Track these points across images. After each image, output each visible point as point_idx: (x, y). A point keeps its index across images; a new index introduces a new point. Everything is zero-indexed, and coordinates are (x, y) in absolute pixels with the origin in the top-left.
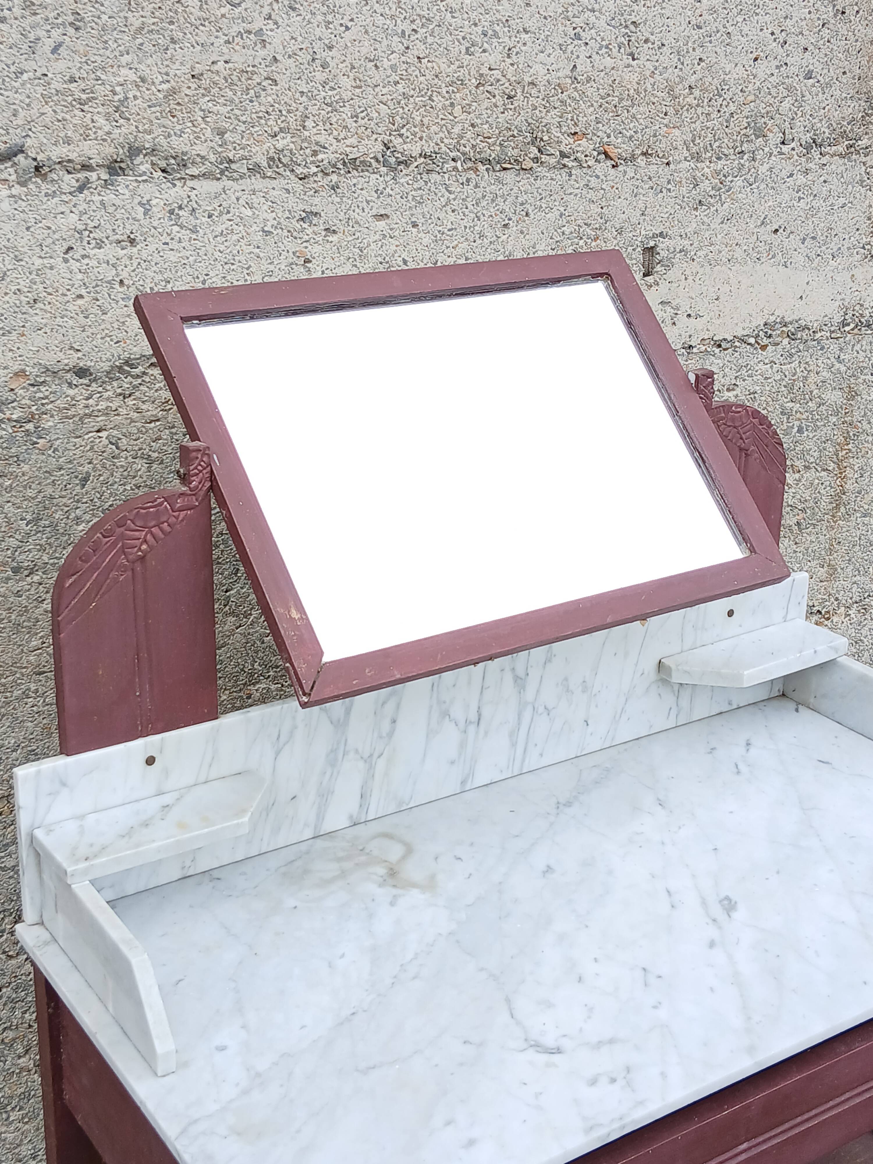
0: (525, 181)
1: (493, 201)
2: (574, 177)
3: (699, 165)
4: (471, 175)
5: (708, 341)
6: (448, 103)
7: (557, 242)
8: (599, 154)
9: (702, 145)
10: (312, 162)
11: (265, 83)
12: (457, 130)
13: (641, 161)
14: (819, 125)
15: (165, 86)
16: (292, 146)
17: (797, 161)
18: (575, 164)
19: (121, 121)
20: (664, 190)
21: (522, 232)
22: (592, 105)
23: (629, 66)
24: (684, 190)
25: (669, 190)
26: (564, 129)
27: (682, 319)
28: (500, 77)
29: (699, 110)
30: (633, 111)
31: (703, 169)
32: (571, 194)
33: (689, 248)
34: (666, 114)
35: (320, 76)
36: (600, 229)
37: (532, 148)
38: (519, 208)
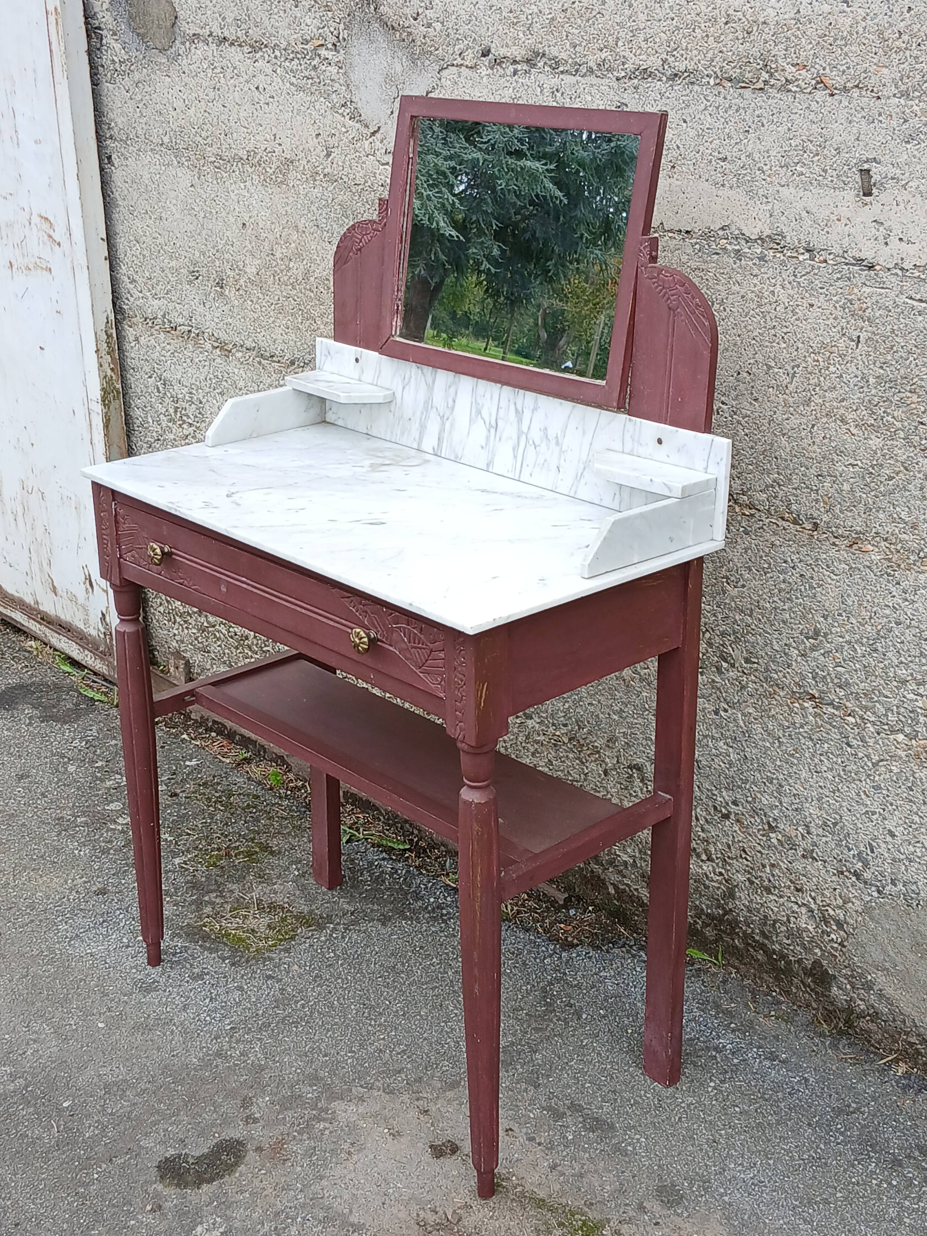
0: (760, 99)
1: (737, 111)
2: (797, 100)
4: (721, 89)
5: (921, 269)
6: (704, 34)
7: (785, 151)
8: (818, 83)
9: (910, 84)
10: (622, 70)
11: (598, 16)
12: (710, 55)
13: (855, 93)
15: (550, 16)
16: (610, 57)
18: (798, 89)
19: (530, 36)
20: (876, 121)
21: (759, 139)
22: (811, 43)
23: (844, 12)
24: (894, 123)
25: (881, 121)
26: (788, 60)
27: (894, 241)
28: (741, 17)
29: (908, 53)
30: (846, 49)
31: (912, 106)
32: (796, 113)
33: (901, 177)
34: (876, 54)
35: (627, 12)
36: (820, 146)
37: (764, 73)
38: (756, 119)
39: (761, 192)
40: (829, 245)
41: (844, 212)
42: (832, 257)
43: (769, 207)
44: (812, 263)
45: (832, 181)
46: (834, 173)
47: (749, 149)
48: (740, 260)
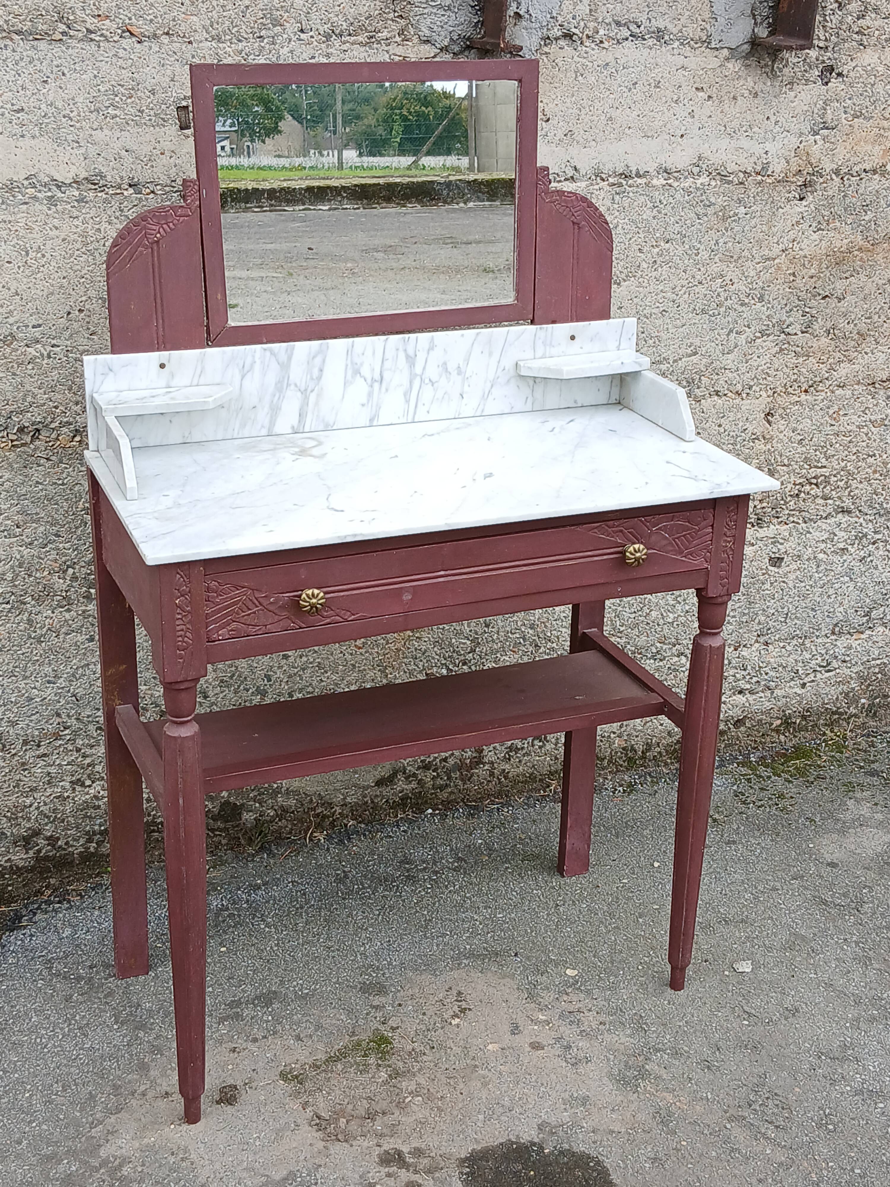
0: (57, 49)
1: (30, 62)
2: (102, 48)
3: (220, 45)
7: (94, 97)
8: (123, 32)
9: (220, 29)
13: (165, 39)
14: (336, 19)
17: (317, 46)
18: (102, 39)
21: (61, 88)
26: (88, 12)
31: (225, 48)
32: (102, 61)
36: (133, 89)
37: (60, 25)
38: (55, 69)
39: (70, 138)
40: (156, 177)
41: (167, 145)
42: (159, 187)
43: (82, 151)
44: (139, 196)
45: (150, 120)
46: (152, 113)
47: (50, 98)
48: (56, 205)
